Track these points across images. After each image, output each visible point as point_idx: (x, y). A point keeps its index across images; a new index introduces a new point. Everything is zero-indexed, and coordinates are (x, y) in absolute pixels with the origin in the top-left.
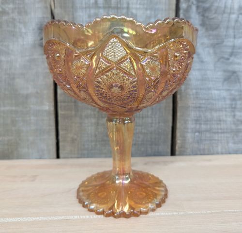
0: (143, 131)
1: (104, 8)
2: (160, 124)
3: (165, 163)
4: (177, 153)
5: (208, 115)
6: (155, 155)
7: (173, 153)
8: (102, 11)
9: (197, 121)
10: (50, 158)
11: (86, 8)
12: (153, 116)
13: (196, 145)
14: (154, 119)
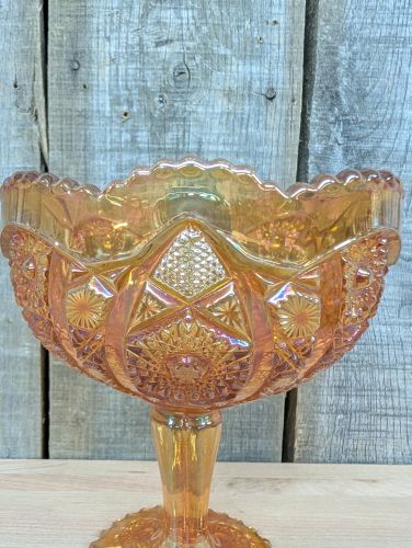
1: (150, 150)
3: (275, 483)
4: (296, 456)
5: (365, 376)
7: (287, 456)
8: (144, 157)
9: (340, 388)
10: (28, 458)
11: (111, 150)
13: (337, 441)
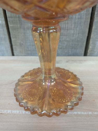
0: (67, 39)
2: (80, 35)
3: (80, 61)
6: (74, 55)
7: (85, 54)
10: (8, 56)
12: (75, 29)
14: (75, 31)
